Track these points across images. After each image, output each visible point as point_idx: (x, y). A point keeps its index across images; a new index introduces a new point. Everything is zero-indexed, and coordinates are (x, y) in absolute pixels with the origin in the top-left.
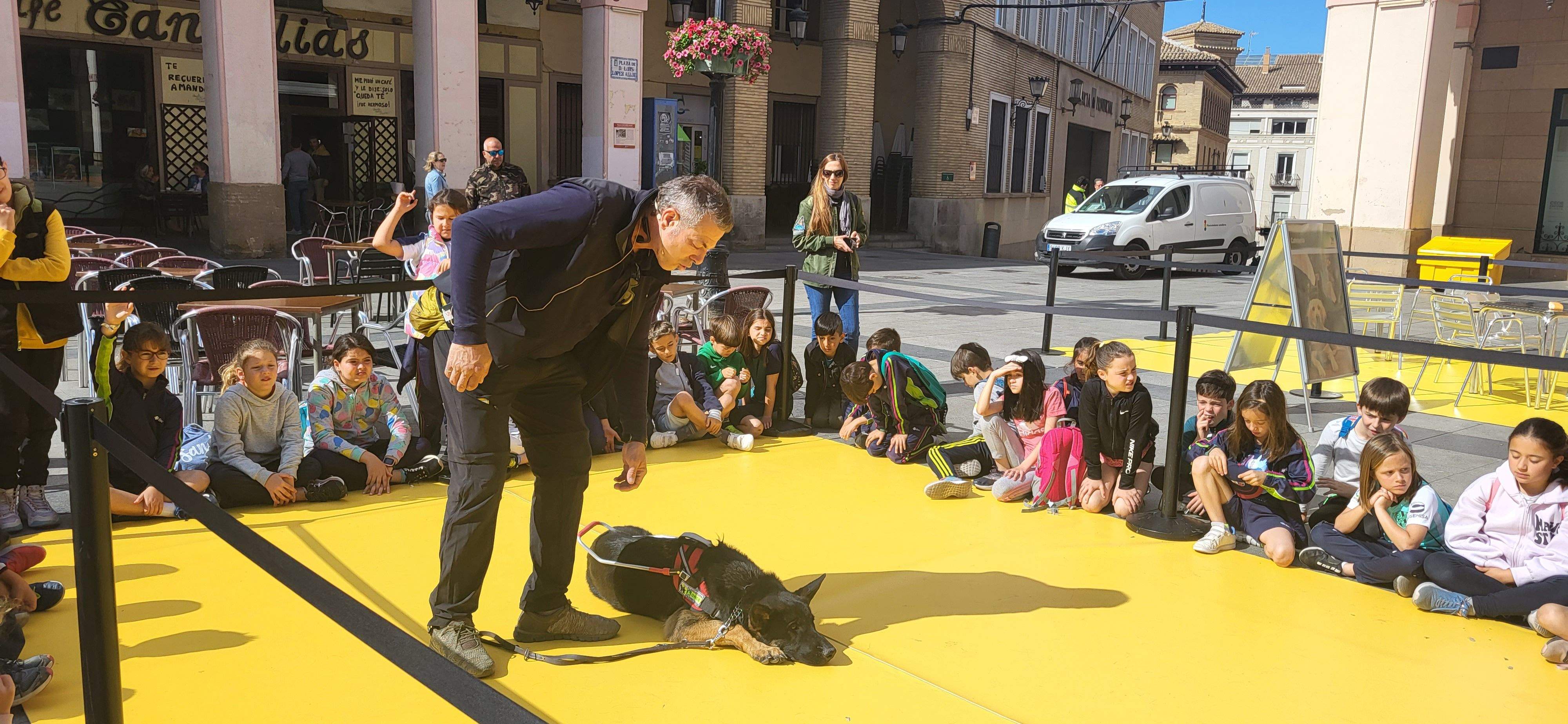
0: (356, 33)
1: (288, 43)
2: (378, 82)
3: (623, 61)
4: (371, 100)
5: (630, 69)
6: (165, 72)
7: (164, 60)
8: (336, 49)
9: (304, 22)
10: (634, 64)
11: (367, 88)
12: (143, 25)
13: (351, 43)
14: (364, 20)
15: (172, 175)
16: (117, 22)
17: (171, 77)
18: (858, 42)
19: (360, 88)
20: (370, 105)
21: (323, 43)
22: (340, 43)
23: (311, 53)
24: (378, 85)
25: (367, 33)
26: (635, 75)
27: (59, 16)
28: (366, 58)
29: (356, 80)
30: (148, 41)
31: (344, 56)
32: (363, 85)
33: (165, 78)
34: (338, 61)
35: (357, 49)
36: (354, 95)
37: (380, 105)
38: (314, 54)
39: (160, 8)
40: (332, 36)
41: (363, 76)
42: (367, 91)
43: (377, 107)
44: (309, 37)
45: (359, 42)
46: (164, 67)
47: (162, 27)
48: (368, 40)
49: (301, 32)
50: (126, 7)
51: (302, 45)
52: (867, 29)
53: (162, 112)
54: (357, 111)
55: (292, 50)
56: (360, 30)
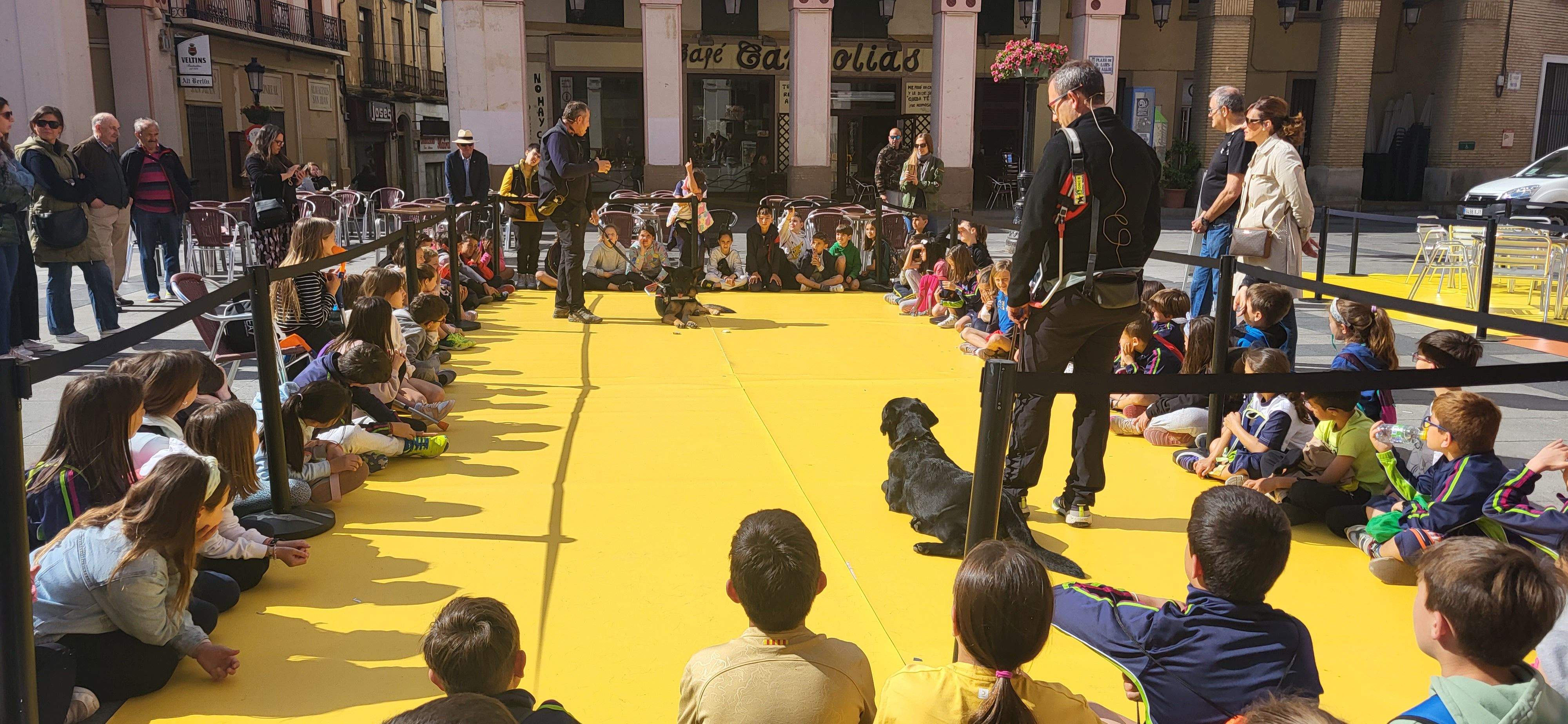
0: (910, 52)
1: (862, 64)
2: (925, 87)
3: (1100, 59)
4: (919, 102)
5: (1106, 65)
6: (782, 91)
7: (782, 83)
8: (896, 65)
9: (874, 47)
10: (1110, 60)
11: (917, 93)
12: (770, 61)
13: (907, 60)
14: (917, 42)
15: (782, 162)
16: (754, 59)
17: (785, 95)
18: (1353, 20)
19: (911, 94)
20: (918, 105)
21: (886, 63)
22: (899, 61)
23: (878, 69)
24: (925, 90)
25: (918, 51)
26: (1111, 70)
27: (721, 59)
28: (918, 70)
29: (909, 87)
30: (772, 71)
31: (901, 70)
32: (914, 91)
33: (782, 94)
34: (896, 74)
35: (911, 64)
36: (907, 99)
37: (925, 105)
38: (880, 71)
39: (781, 47)
40: (893, 56)
41: (914, 84)
42: (916, 95)
43: (923, 107)
44: (876, 59)
45: (912, 59)
46: (781, 87)
47: (782, 60)
48: (919, 57)
49: (872, 54)
50: (760, 49)
51: (871, 65)
52: (1366, 7)
53: (778, 118)
54: (909, 111)
55: (865, 69)
56: (914, 49)
